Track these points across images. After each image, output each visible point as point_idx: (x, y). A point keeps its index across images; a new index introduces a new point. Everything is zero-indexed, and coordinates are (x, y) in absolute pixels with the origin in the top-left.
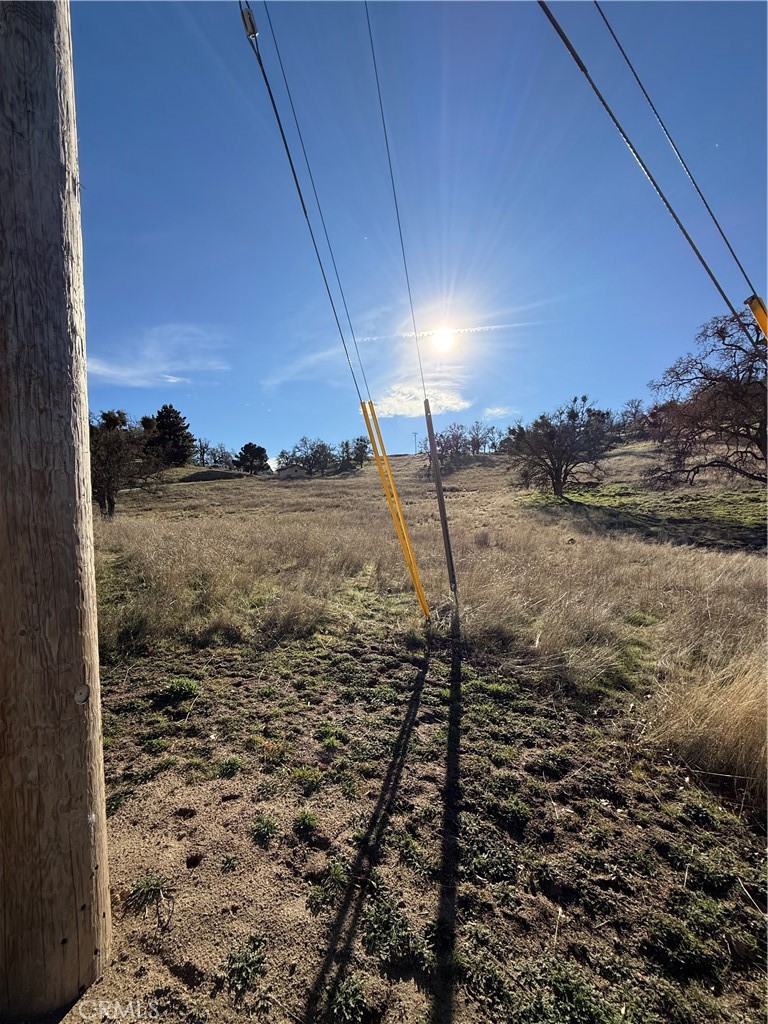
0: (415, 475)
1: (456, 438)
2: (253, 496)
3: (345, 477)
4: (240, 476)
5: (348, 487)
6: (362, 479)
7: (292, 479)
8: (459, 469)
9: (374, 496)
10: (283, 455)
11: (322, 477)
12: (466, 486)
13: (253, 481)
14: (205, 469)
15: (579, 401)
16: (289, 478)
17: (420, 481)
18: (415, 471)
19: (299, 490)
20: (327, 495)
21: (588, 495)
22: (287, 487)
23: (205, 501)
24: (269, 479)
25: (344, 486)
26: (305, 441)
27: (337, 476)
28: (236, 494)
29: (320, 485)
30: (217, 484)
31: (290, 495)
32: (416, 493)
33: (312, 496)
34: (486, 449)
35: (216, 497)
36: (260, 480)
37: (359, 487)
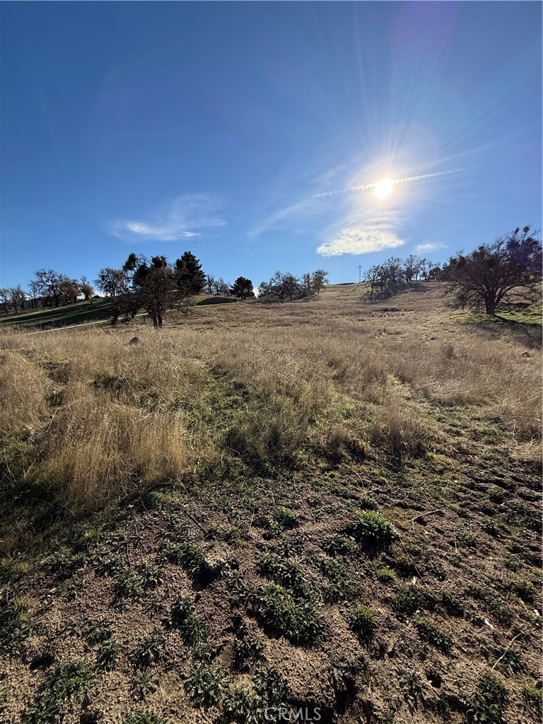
0: (361, 299)
1: (393, 269)
2: (246, 315)
3: (307, 300)
4: (235, 301)
5: (311, 308)
6: (320, 302)
7: (270, 302)
8: (396, 293)
9: (333, 315)
10: (262, 285)
11: (291, 300)
12: (404, 307)
13: (244, 304)
14: (212, 296)
15: (521, 232)
16: (268, 302)
17: (365, 303)
18: (360, 296)
19: (277, 310)
20: (298, 314)
21: (519, 314)
22: (268, 309)
23: (215, 318)
24: (255, 302)
25: (308, 308)
26: (278, 274)
27: (301, 300)
28: (234, 314)
29: (291, 306)
30: (221, 306)
31: (272, 314)
32: (365, 313)
33: (287, 315)
34: (418, 278)
35: (223, 316)
36: (249, 303)
37: (319, 308)
